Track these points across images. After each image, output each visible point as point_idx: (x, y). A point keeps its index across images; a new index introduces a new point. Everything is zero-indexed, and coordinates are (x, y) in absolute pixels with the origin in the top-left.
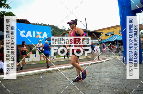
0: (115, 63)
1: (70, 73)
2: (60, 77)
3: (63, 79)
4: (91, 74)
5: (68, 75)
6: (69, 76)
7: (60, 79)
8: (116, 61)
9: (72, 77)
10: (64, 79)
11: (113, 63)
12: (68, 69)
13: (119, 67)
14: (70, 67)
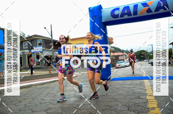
0: (83, 80)
1: (27, 94)
2: (11, 100)
3: (16, 102)
4: (54, 94)
5: (24, 96)
6: (24, 98)
7: (12, 101)
8: (84, 77)
9: (29, 99)
10: (18, 102)
11: (81, 79)
12: (25, 87)
13: (86, 84)
14: (28, 85)
